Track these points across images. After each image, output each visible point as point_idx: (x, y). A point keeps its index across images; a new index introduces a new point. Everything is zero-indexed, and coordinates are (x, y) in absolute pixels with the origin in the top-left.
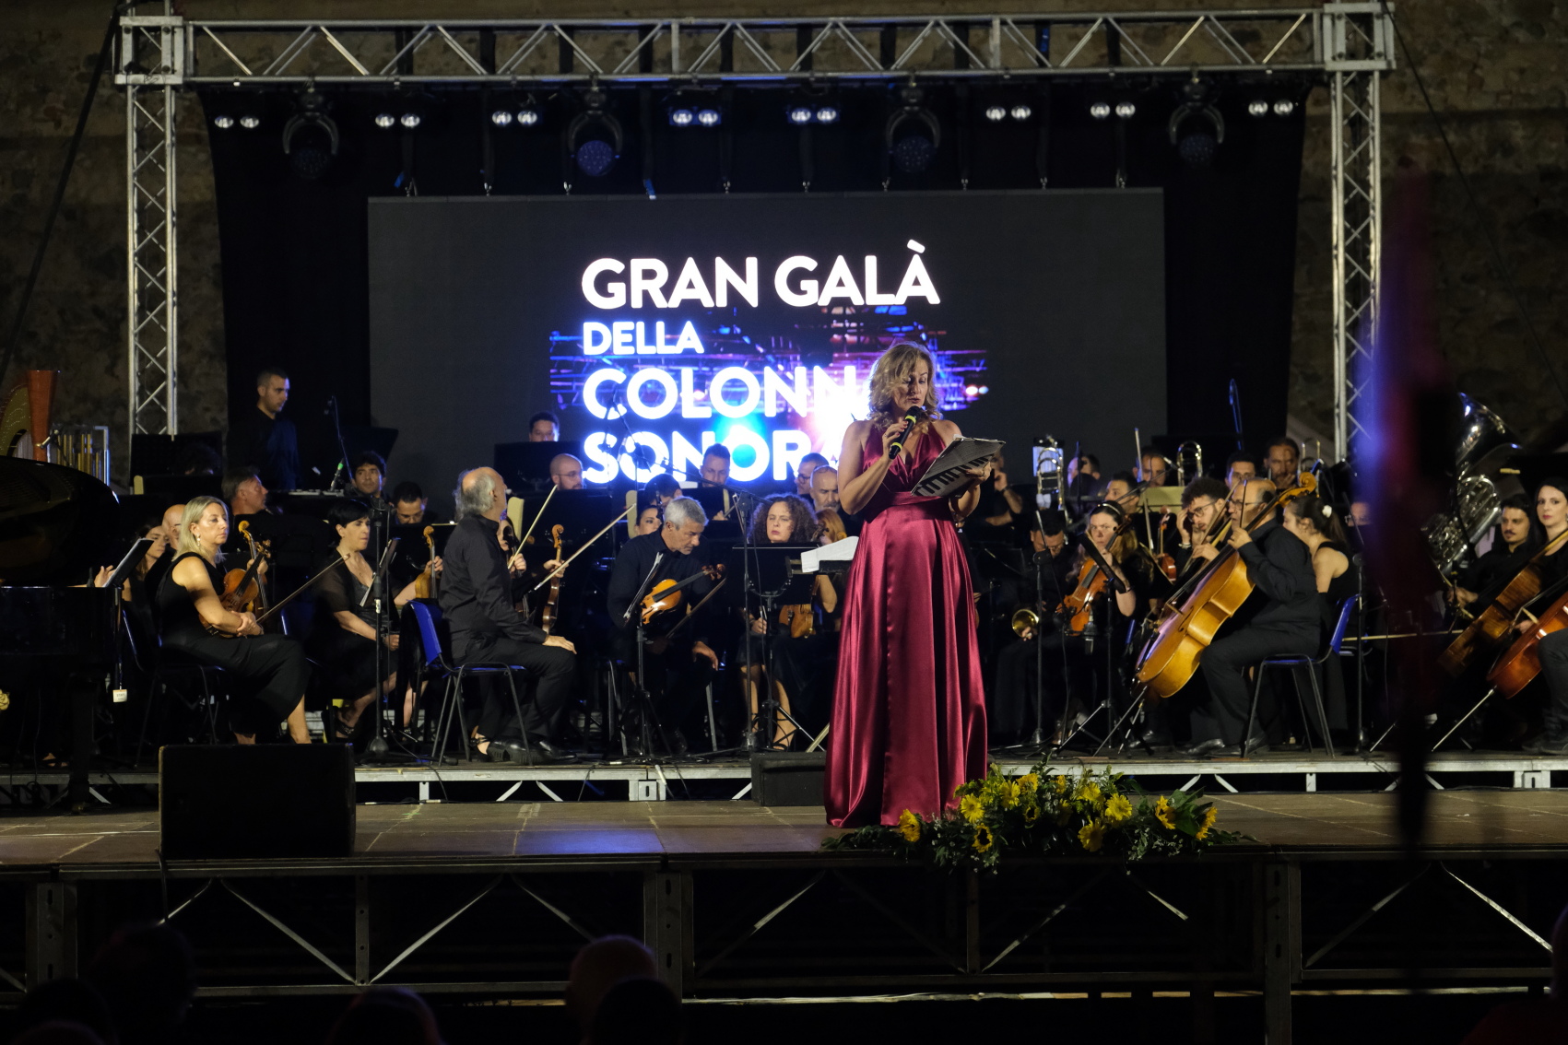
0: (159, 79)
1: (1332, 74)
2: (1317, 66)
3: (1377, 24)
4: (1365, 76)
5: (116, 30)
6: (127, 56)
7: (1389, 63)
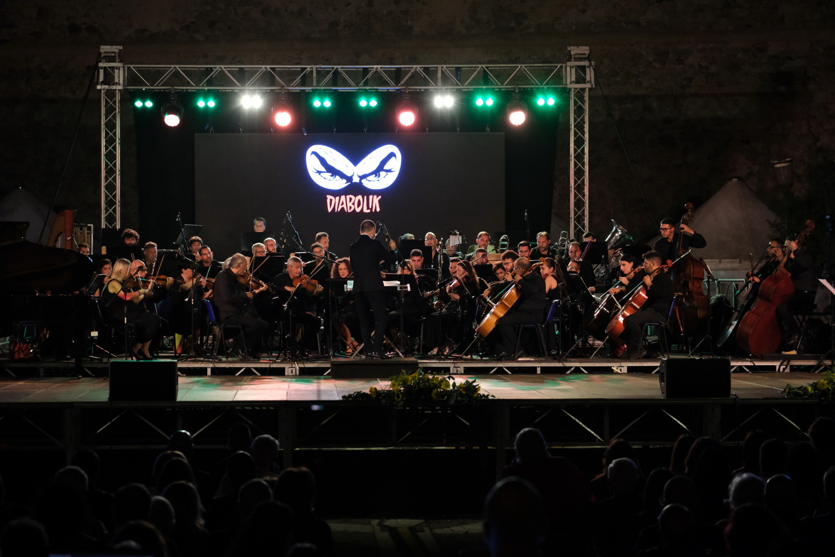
0: (114, 87)
1: (570, 89)
2: (564, 86)
3: (588, 70)
4: (583, 90)
5: (97, 68)
6: (101, 79)
7: (592, 85)
